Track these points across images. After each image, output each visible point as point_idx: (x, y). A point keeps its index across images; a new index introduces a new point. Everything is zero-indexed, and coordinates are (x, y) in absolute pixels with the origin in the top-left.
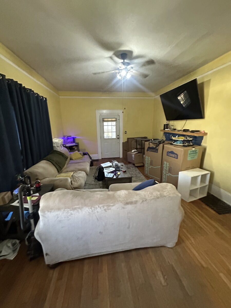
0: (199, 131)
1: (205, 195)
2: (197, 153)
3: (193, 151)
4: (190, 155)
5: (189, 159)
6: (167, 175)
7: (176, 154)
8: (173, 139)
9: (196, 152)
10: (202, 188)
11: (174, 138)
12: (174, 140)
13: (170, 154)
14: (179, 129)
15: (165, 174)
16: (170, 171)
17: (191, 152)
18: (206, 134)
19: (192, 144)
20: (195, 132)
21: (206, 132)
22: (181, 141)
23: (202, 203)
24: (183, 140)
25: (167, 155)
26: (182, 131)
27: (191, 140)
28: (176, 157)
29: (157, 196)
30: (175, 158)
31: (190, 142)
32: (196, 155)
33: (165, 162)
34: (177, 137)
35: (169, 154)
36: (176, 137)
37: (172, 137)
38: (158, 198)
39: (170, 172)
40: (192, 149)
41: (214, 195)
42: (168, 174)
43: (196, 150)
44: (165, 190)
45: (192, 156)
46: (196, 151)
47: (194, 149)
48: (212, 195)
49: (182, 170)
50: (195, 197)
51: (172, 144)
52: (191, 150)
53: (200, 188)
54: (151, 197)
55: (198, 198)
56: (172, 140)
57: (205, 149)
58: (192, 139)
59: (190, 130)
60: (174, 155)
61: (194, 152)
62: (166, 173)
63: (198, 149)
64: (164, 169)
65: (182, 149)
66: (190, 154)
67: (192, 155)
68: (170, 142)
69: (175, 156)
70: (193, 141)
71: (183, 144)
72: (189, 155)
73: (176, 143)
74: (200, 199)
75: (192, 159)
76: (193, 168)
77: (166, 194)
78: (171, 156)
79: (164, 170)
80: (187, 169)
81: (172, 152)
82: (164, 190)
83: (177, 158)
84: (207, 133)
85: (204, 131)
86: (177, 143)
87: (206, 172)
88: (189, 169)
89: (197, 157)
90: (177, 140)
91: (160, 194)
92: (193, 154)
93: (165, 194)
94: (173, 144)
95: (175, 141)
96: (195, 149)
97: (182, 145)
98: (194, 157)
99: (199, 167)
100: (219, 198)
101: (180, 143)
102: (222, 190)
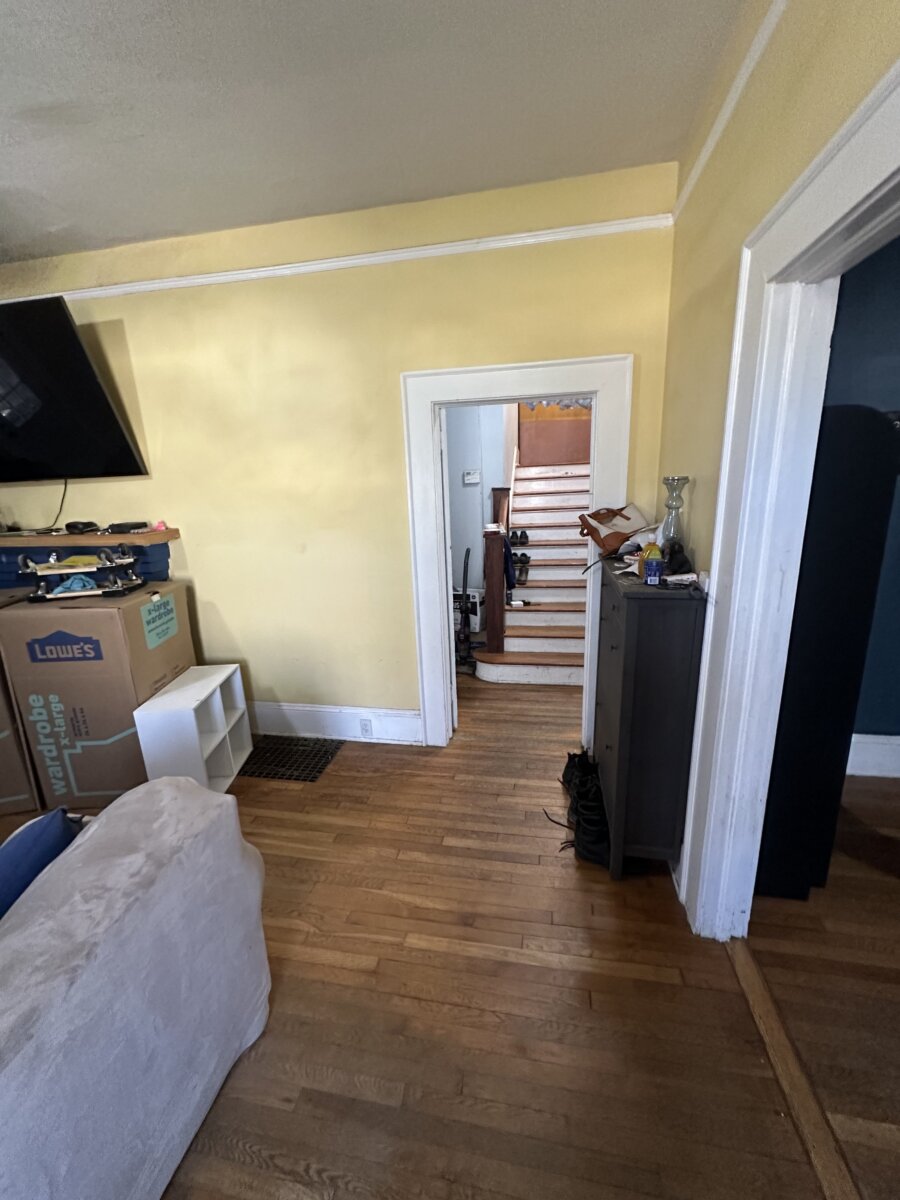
0: (144, 525)
1: (248, 750)
2: (171, 611)
3: (158, 607)
4: (152, 626)
5: (152, 641)
6: (71, 755)
7: (88, 640)
8: (39, 573)
9: (169, 608)
10: (234, 731)
11: (41, 571)
12: (44, 578)
13: (48, 648)
14: (41, 525)
15: (54, 754)
16: (77, 726)
17: (150, 612)
18: (174, 534)
19: (139, 582)
20: (132, 531)
21: (171, 525)
22: (83, 577)
23: (254, 780)
24: (95, 569)
25: (34, 659)
26: (66, 532)
27: (130, 565)
28: (92, 654)
29: (137, 879)
30: (85, 658)
31: (127, 574)
32: (172, 619)
33: (32, 698)
34: (52, 560)
35: (43, 652)
36: (48, 561)
37: (31, 564)
38: (149, 883)
39: (83, 730)
40: (151, 601)
41: (268, 733)
42: (74, 747)
43: (165, 600)
44: (161, 820)
45: (157, 627)
46: (167, 603)
47: (156, 598)
48: (265, 736)
49: (141, 700)
50: (228, 777)
51: (42, 600)
52: (150, 606)
53: (229, 733)
54: (109, 908)
55: (236, 772)
56: (35, 579)
57: (190, 592)
58: (131, 560)
59: (104, 524)
60: (75, 647)
61: (162, 611)
62: (60, 748)
63: (172, 595)
64: (36, 733)
65: (111, 610)
66: (148, 623)
67: (158, 623)
68: (27, 591)
69: (84, 652)
70: (138, 568)
71: (99, 587)
72: (147, 628)
73: (59, 589)
74: (243, 772)
75: (162, 640)
76: (178, 672)
77: (176, 832)
78: (59, 659)
79: (43, 740)
80: (157, 687)
81: (61, 639)
82: (156, 826)
83: (99, 656)
84: (176, 531)
85: (163, 523)
86: (68, 589)
87: (227, 671)
88: (164, 685)
89: (176, 626)
90: (61, 575)
91: (149, 856)
92: (160, 616)
93: (169, 838)
94: (49, 596)
95: (53, 582)
96: (161, 597)
97: (100, 592)
98: (168, 628)
99: (194, 661)
100: (286, 734)
101: (84, 586)
102: (286, 706)
